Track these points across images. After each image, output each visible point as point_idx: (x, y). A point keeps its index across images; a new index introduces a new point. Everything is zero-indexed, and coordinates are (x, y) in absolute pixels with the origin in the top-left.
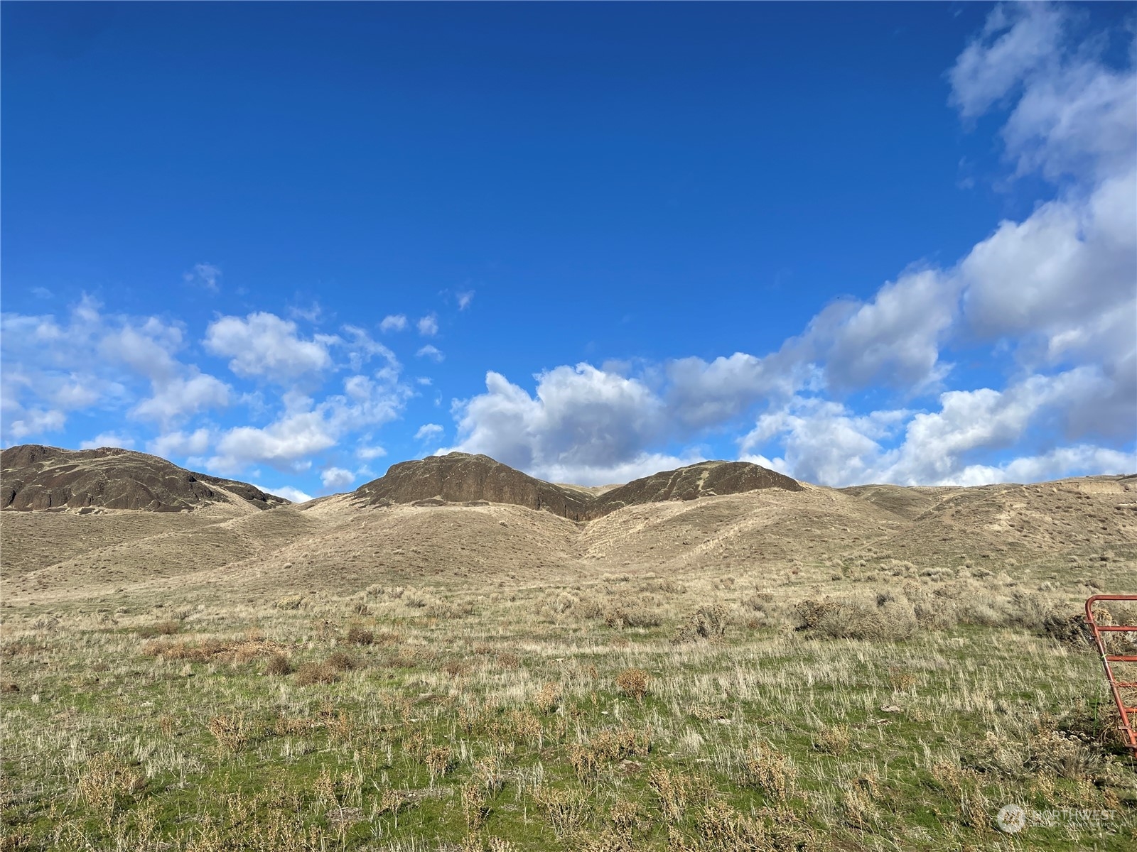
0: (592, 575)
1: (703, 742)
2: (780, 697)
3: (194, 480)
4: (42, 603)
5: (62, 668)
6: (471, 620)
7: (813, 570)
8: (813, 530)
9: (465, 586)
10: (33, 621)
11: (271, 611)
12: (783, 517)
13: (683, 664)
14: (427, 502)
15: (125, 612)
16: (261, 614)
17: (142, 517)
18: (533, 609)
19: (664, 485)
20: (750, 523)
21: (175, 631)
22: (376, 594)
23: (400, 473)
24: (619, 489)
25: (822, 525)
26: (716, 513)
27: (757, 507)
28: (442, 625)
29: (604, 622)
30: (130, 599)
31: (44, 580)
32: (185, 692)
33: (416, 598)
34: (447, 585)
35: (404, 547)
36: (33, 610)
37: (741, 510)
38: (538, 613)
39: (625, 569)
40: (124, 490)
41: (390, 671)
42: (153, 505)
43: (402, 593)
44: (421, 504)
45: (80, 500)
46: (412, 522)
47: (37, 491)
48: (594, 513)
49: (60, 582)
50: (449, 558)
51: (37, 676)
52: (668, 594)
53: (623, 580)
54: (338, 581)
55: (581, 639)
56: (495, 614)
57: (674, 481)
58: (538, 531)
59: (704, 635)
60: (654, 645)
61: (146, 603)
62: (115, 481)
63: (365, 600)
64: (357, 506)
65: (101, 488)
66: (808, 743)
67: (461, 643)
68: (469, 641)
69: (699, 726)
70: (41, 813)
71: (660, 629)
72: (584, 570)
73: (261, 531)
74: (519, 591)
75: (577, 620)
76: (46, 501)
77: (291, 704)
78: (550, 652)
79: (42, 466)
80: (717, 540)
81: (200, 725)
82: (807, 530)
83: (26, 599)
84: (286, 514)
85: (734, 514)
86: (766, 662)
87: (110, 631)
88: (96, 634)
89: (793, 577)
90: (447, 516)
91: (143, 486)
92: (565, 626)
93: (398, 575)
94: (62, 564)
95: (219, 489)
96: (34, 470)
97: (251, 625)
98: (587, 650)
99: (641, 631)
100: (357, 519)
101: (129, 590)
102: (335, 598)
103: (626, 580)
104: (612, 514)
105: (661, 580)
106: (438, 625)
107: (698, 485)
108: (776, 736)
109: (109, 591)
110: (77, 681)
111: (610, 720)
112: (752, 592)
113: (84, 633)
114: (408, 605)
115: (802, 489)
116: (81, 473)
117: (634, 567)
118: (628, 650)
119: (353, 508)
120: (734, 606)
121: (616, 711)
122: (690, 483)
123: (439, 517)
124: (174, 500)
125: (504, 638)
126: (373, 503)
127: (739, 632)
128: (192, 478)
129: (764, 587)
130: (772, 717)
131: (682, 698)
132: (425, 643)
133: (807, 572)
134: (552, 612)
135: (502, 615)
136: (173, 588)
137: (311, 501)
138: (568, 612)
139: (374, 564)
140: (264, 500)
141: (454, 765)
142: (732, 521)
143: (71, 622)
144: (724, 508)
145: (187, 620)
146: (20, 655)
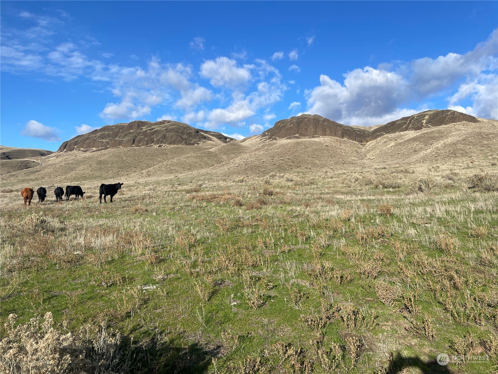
0: (368, 167)
1: (417, 233)
2: (456, 216)
3: (198, 132)
4: (149, 181)
5: (161, 204)
6: (313, 186)
7: (482, 161)
8: (483, 141)
9: (310, 173)
10: (148, 188)
11: (233, 184)
12: (468, 136)
13: (411, 203)
14: (292, 137)
15: (179, 184)
16: (229, 184)
17: (181, 148)
18: (341, 181)
19: (405, 123)
20: (450, 139)
21: (199, 191)
22: (273, 176)
23: (280, 125)
24: (382, 127)
25: (488, 139)
26: (432, 136)
27: (453, 132)
28: (301, 188)
29: (373, 186)
30: (180, 180)
31: (149, 173)
32: (205, 212)
33: (290, 178)
34: (302, 173)
35: (283, 157)
36: (146, 184)
37: (445, 134)
38: (343, 183)
39: (385, 164)
40: (173, 137)
41: (281, 205)
42: (184, 143)
43: (284, 176)
44: (290, 138)
45: (158, 142)
46: (286, 146)
47: (142, 139)
48: (370, 139)
49: (154, 174)
50: (303, 161)
51: (153, 207)
52: (405, 174)
53: (383, 168)
54: (257, 172)
55: (363, 194)
56: (324, 184)
57: (410, 121)
58: (343, 148)
59: (421, 191)
60: (397, 195)
61: (186, 181)
62: (169, 134)
63: (269, 179)
64: (263, 140)
65: (164, 137)
66: (468, 234)
67: (309, 195)
68: (313, 194)
69: (416, 226)
70: (165, 249)
71: (401, 189)
72: (365, 165)
73: (225, 152)
74: (334, 174)
75: (361, 185)
76: (145, 143)
77: (244, 216)
78: (348, 198)
79: (142, 129)
80: (432, 149)
81: (213, 223)
82: (480, 142)
83: (143, 180)
84: (235, 145)
85: (442, 135)
86: (452, 202)
87: (175, 191)
88: (171, 192)
89: (470, 165)
90: (301, 143)
91: (179, 135)
92: (355, 188)
93: (281, 168)
94: (155, 167)
95: (208, 135)
96: (140, 130)
97: (225, 189)
98: (365, 198)
99: (391, 190)
100: (264, 146)
101: (179, 176)
102: (257, 178)
103: (385, 168)
104: (379, 139)
105: (402, 168)
106: (299, 188)
107: (423, 123)
108: (452, 231)
109: (172, 177)
110: (167, 208)
111: (374, 224)
112: (448, 172)
113: (166, 192)
114: (286, 181)
115: (479, 121)
116: (156, 131)
117: (389, 162)
118: (384, 198)
119: (261, 141)
120: (438, 178)
121: (377, 221)
122: (419, 122)
123: (298, 144)
124: (192, 140)
125: (329, 193)
126: (269, 138)
127: (439, 190)
128: (197, 131)
129: (455, 170)
130: (451, 224)
131: (408, 216)
132: (294, 195)
133: (479, 162)
134: (350, 182)
135: (327, 184)
136: (195, 175)
137: (244, 139)
138: (357, 182)
139: (271, 164)
140: (226, 139)
141: (308, 238)
142: (440, 139)
143: (161, 188)
144: (436, 133)
145: (202, 187)
146: (146, 200)
